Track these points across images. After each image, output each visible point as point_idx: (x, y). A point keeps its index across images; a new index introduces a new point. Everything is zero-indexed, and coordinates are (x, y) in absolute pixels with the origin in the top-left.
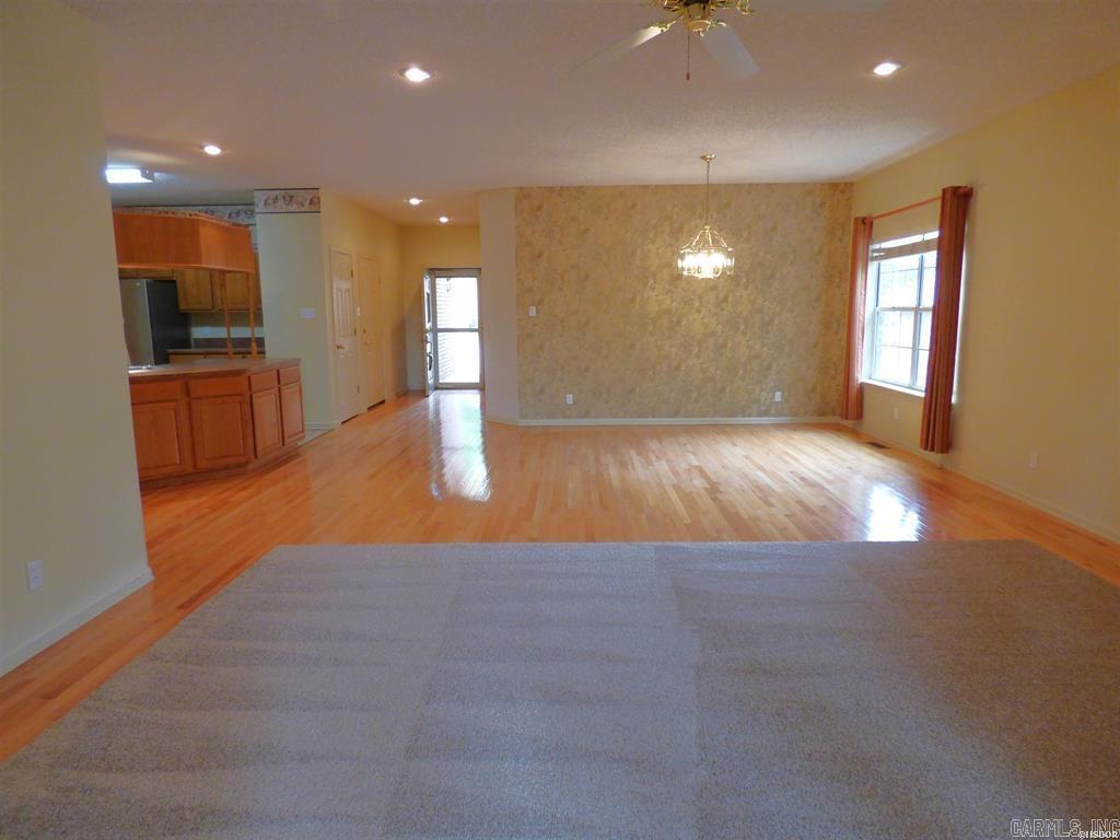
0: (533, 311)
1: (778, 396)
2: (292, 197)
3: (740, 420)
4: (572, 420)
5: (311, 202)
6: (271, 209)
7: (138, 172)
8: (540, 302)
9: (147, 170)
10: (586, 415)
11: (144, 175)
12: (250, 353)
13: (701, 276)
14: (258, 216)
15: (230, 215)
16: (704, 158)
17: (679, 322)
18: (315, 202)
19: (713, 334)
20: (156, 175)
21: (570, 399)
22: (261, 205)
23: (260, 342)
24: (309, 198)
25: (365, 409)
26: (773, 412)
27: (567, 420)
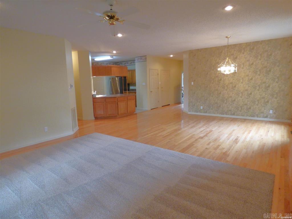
0: (192, 83)
1: (271, 112)
2: (142, 58)
3: (256, 118)
4: (202, 113)
5: (145, 59)
6: (138, 61)
7: (110, 57)
8: (195, 81)
9: (112, 56)
10: (206, 112)
11: (111, 57)
12: (126, 92)
13: (225, 73)
14: (136, 63)
15: (124, 64)
16: (227, 37)
17: (235, 86)
18: (146, 59)
19: (246, 90)
20: (114, 57)
21: (202, 108)
22: (136, 60)
23: (135, 90)
24: (144, 58)
25: (161, 106)
26: (269, 117)
27: (201, 113)
